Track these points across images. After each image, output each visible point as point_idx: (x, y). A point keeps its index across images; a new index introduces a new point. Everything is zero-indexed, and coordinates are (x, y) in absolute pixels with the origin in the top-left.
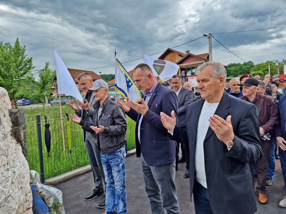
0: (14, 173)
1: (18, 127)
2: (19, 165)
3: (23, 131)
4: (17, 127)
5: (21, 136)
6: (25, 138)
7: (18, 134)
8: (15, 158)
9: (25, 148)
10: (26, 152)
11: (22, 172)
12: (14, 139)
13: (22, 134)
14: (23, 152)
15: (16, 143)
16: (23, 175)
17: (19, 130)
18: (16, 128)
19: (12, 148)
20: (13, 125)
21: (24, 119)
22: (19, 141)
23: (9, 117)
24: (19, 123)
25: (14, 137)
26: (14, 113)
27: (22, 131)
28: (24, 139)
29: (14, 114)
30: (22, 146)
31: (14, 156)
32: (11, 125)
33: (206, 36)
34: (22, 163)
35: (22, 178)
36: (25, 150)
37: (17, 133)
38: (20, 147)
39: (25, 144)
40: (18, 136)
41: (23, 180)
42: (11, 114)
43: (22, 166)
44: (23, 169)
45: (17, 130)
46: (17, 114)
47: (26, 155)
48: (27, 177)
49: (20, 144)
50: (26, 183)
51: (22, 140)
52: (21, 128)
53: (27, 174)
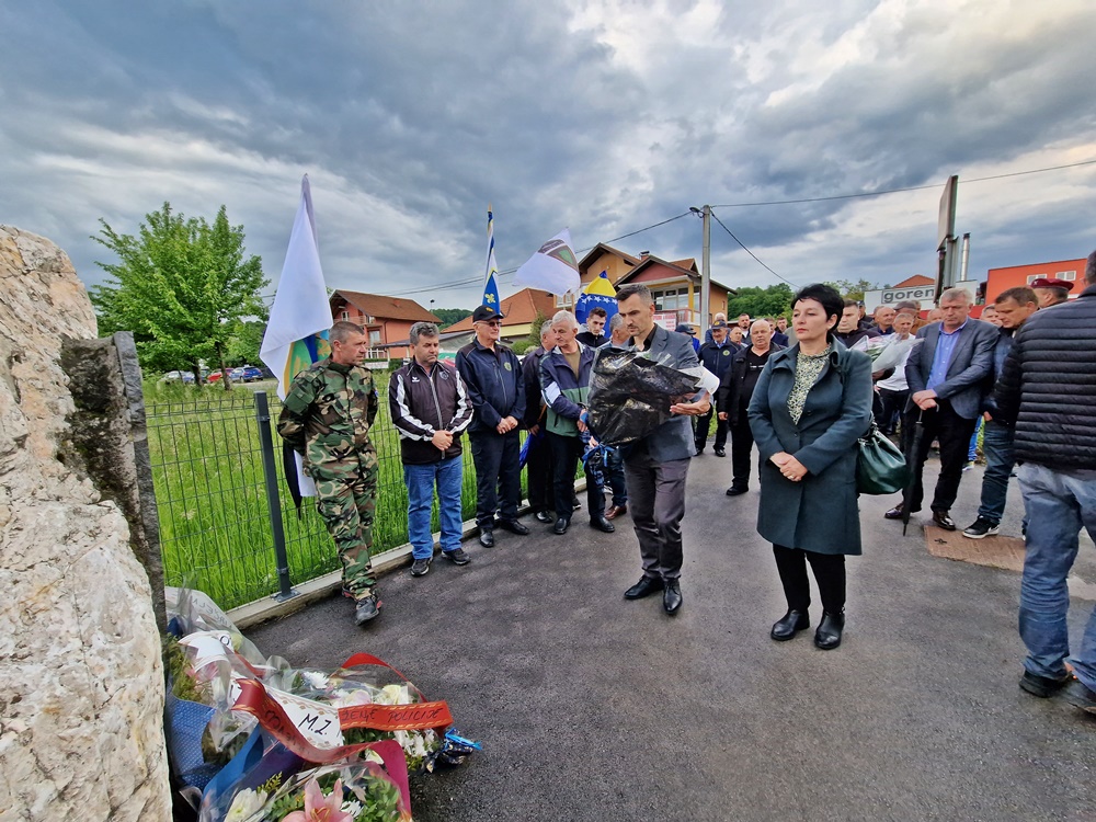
0: (17, 700)
1: (105, 420)
2: (73, 630)
3: (130, 438)
4: (101, 419)
5: (119, 461)
6: (144, 474)
7: (107, 456)
8: (45, 590)
9: (146, 522)
10: (154, 537)
11: (82, 677)
12: (80, 479)
13: (128, 454)
14: (135, 542)
15: (97, 495)
16: (93, 698)
17: (109, 433)
18: (96, 422)
19: (41, 529)
20: (82, 406)
21: (132, 377)
22: (111, 484)
23: (58, 369)
24: (112, 398)
25: (83, 466)
26: (89, 350)
27: (124, 439)
28: (139, 477)
29: (92, 358)
30: (128, 509)
31: (38, 585)
32: (68, 405)
33: (697, 211)
34: (95, 615)
35: (75, 721)
36: (145, 531)
37: (100, 450)
38: (115, 521)
39: (144, 503)
40: (105, 468)
41: (86, 729)
42: (73, 354)
43: (94, 640)
44: (102, 653)
45: (102, 433)
46: (102, 358)
47: (153, 554)
48: (126, 695)
49: (118, 504)
50: (110, 740)
51: (127, 484)
52: (119, 424)
53: (121, 682)
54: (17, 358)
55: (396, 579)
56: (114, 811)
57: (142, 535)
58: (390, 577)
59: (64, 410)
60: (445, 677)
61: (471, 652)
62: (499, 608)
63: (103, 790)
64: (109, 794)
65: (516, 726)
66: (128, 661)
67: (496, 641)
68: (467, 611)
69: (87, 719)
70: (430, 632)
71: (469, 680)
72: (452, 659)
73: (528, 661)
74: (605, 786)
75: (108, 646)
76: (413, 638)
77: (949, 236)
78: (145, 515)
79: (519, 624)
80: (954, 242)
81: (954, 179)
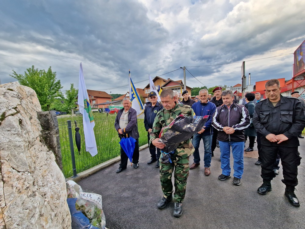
0: (45, 195)
1: (49, 132)
2: (52, 180)
4: (48, 131)
5: (53, 141)
6: (58, 144)
7: (50, 140)
8: (45, 171)
9: (59, 155)
10: (61, 159)
11: (56, 190)
12: (44, 146)
13: (55, 139)
14: (57, 161)
15: (48, 150)
16: (58, 195)
17: (50, 135)
18: (47, 132)
19: (42, 158)
20: (43, 129)
21: (56, 121)
22: (51, 147)
23: (38, 120)
24: (51, 126)
25: (45, 143)
26: (43, 115)
27: (54, 136)
28: (57, 145)
29: (45, 117)
30: (55, 153)
31: (44, 170)
32: (41, 128)
33: (182, 68)
34: (55, 176)
35: (56, 200)
36: (59, 158)
37: (48, 139)
38: (53, 156)
39: (58, 151)
40: (50, 142)
41: (58, 201)
42: (40, 116)
43: (56, 182)
44: (58, 185)
45: (49, 135)
46: (47, 117)
47: (60, 163)
48: (63, 194)
49: (52, 151)
50: (62, 204)
51: (54, 146)
52: (53, 133)
53: (62, 191)
54: (31, 118)
55: (106, 170)
56: (63, 220)
57: (58, 159)
58: (104, 170)
59: (40, 130)
60: (122, 195)
61: (129, 189)
62: (135, 176)
63: (61, 215)
64: (62, 216)
65: (142, 207)
66: (63, 187)
67: (135, 185)
68: (127, 178)
69: (57, 199)
70: (117, 184)
71: (129, 196)
72: (124, 190)
73: (144, 190)
74: (167, 219)
75: (59, 184)
76: (113, 186)
77: (244, 76)
78: (59, 154)
79: (141, 180)
80: (245, 77)
81: (244, 62)
